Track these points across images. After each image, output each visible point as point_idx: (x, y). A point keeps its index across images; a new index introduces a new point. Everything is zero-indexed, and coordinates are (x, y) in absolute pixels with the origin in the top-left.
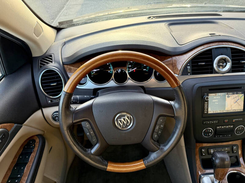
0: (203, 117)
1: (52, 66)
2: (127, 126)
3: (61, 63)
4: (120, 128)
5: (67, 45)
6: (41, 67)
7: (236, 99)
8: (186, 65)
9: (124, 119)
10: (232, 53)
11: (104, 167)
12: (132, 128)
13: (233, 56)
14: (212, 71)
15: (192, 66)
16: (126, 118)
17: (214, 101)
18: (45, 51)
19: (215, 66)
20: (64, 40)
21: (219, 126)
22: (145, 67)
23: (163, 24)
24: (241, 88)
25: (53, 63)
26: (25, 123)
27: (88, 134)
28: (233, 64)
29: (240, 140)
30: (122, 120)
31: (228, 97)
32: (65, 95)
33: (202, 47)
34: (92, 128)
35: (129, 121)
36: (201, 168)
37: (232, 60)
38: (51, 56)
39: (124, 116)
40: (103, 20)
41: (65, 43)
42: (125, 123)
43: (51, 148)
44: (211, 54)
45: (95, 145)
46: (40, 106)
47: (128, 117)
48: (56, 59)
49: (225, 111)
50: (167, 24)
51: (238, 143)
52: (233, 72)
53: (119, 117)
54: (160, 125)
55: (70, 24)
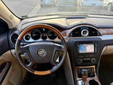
0: (77, 54)
1: (16, 32)
2: (43, 55)
3: (20, 31)
4: (40, 56)
5: (24, 25)
6: (12, 32)
7: (91, 47)
8: (70, 33)
9: (42, 52)
10: (89, 29)
11: (33, 72)
12: (45, 55)
13: (89, 30)
14: (81, 36)
15: (73, 34)
16: (43, 51)
17: (81, 48)
18: (14, 27)
19: (82, 34)
20: (23, 23)
21: (84, 58)
22: (55, 34)
23: (64, 18)
24: (92, 42)
25: (17, 31)
26: (3, 55)
27: (27, 58)
28: (89, 33)
29: (95, 66)
30: (41, 52)
31: (88, 46)
32: (18, 41)
33: (77, 26)
34: (29, 55)
35: (44, 52)
36: (78, 78)
37: (89, 32)
38: (17, 29)
39: (42, 50)
40: (40, 17)
41: (23, 24)
42: (42, 53)
43: (14, 69)
44: (80, 29)
45: (30, 63)
46: (10, 49)
47: (44, 51)
48: (18, 30)
49: (86, 52)
50: (66, 18)
51: (94, 67)
52: (89, 36)
53: (40, 51)
54: (57, 54)
55: (27, 17)
